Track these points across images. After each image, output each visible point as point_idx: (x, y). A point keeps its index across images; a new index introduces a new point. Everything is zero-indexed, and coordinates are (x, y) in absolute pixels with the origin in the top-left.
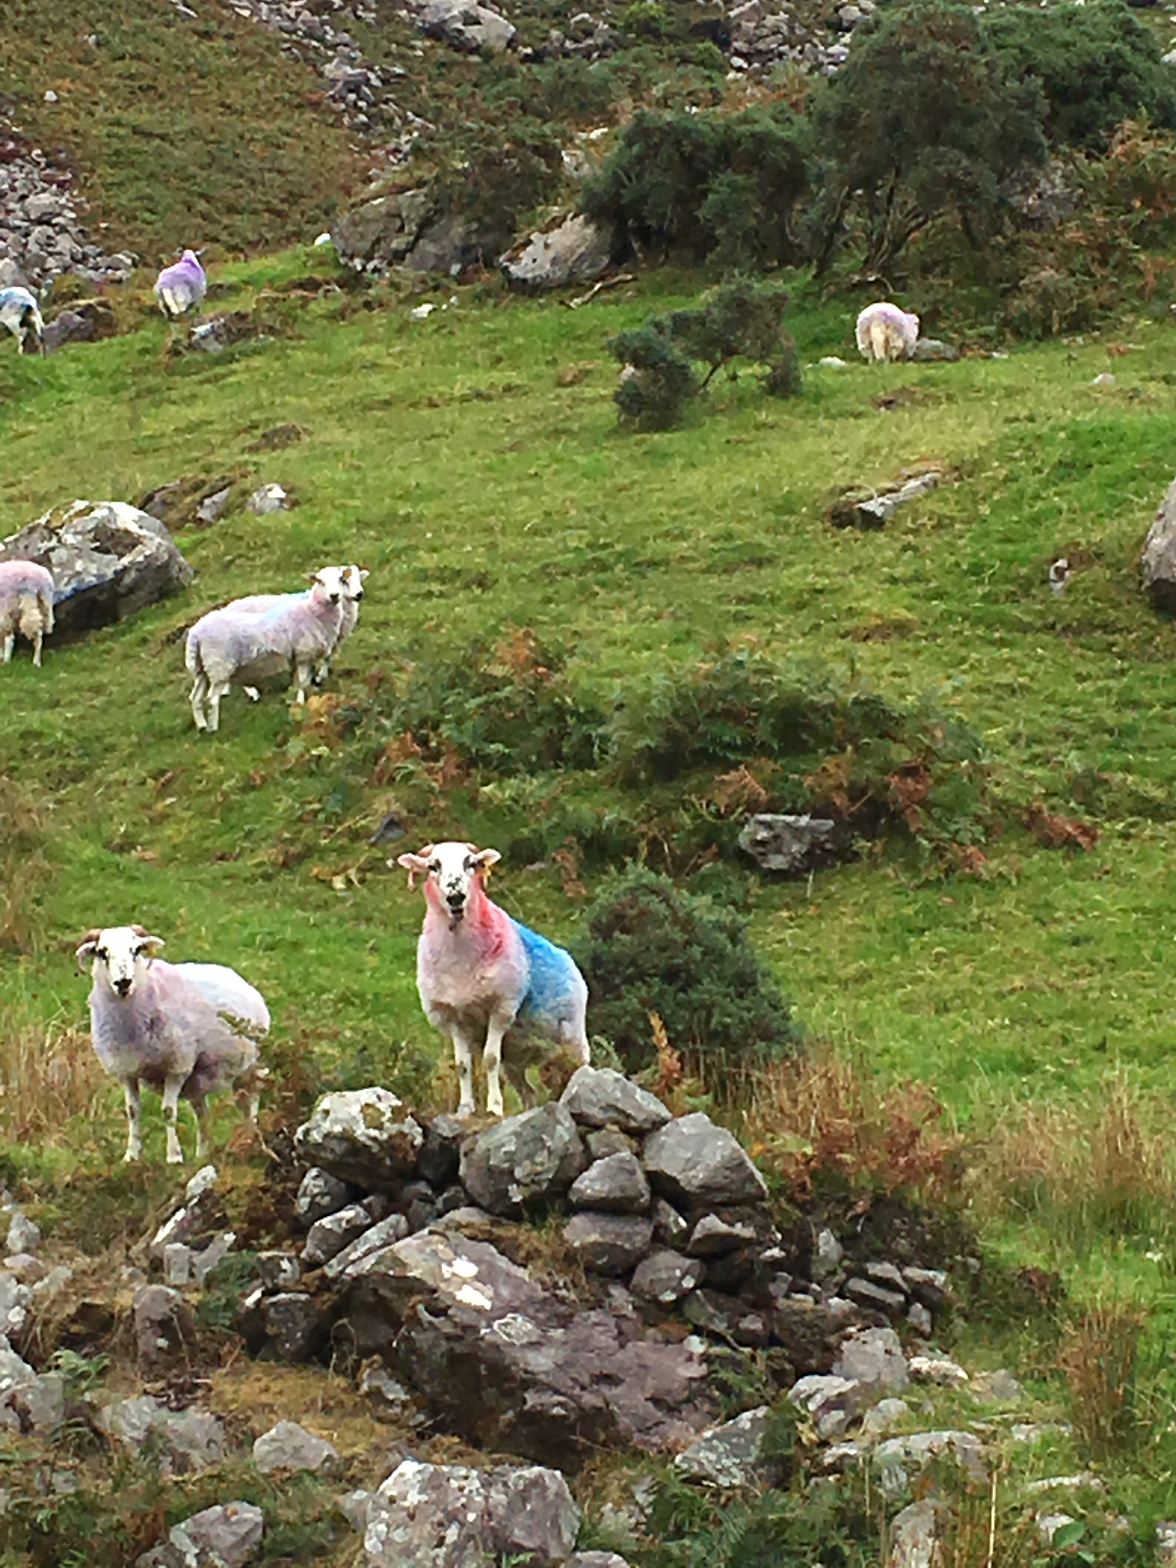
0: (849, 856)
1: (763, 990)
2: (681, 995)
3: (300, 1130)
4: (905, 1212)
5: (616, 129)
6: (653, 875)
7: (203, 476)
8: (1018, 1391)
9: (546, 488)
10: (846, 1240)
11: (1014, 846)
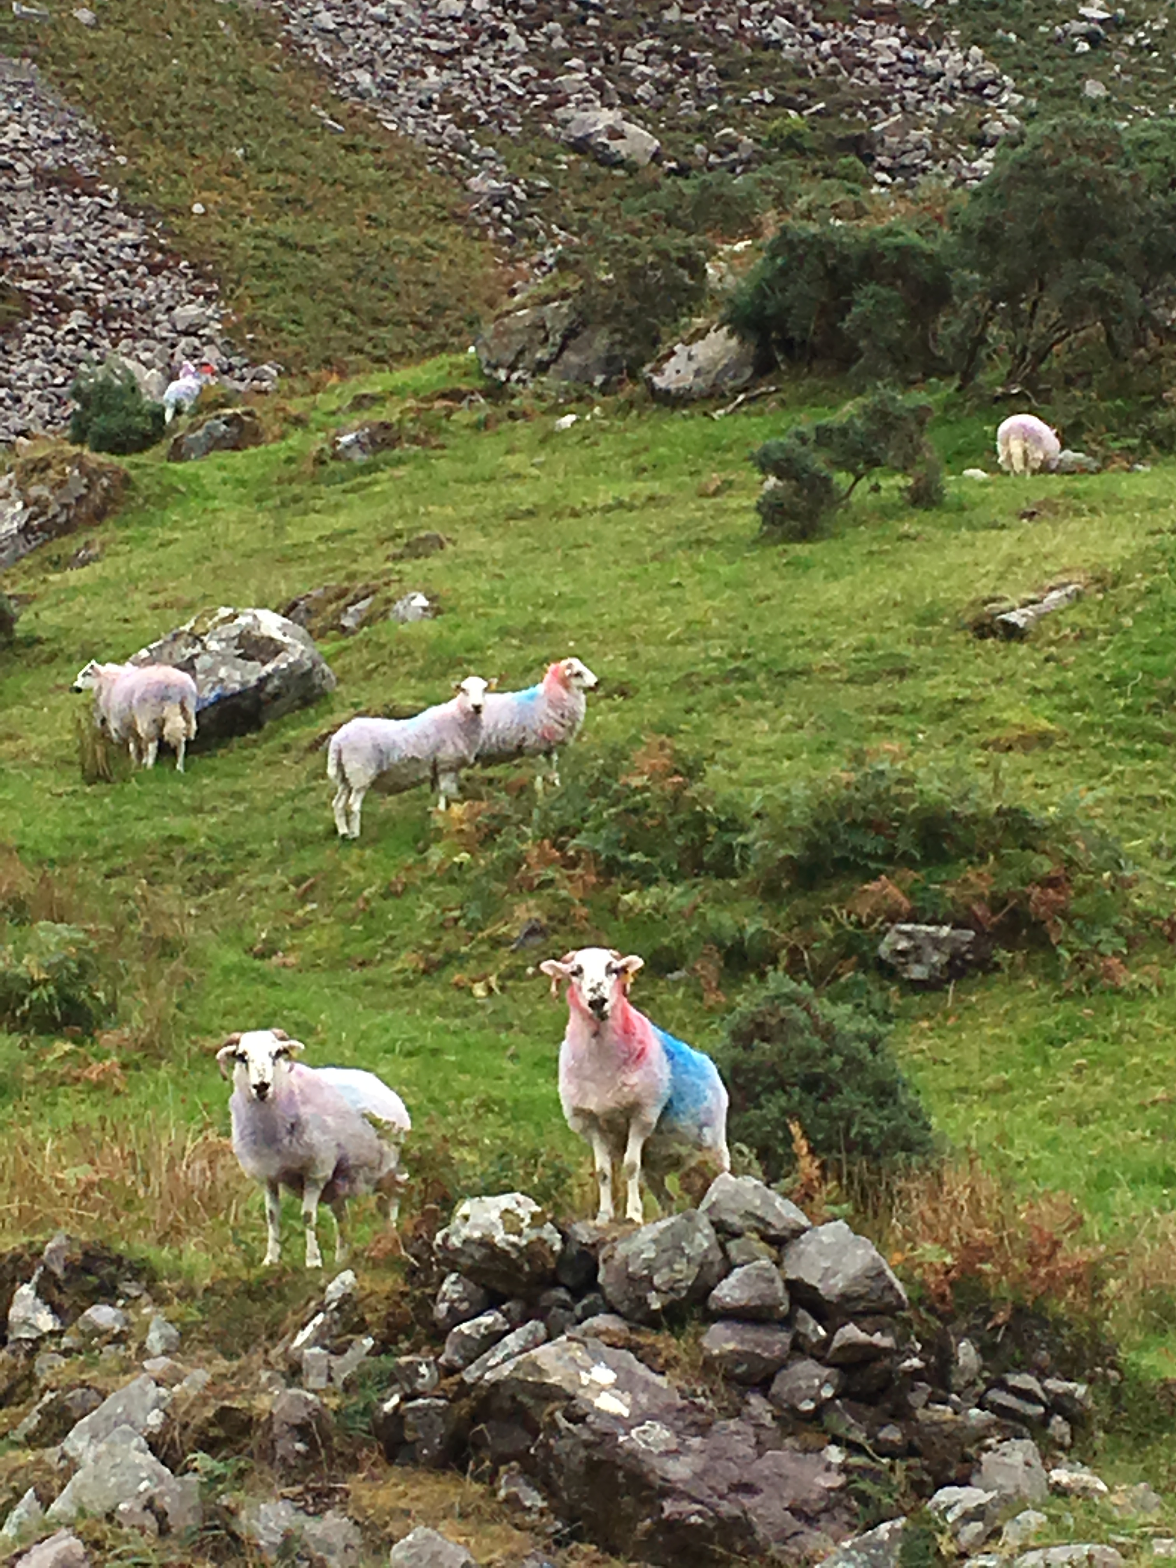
0: (991, 967)
1: (903, 1100)
2: (821, 1105)
3: (439, 1236)
4: (1046, 1323)
5: (760, 242)
6: (794, 985)
7: (346, 584)
8: (1157, 1504)
9: (688, 597)
10: (987, 1350)
11: (1155, 958)
